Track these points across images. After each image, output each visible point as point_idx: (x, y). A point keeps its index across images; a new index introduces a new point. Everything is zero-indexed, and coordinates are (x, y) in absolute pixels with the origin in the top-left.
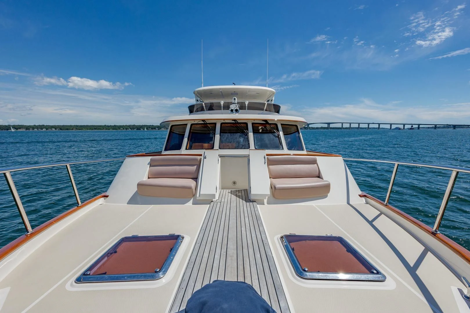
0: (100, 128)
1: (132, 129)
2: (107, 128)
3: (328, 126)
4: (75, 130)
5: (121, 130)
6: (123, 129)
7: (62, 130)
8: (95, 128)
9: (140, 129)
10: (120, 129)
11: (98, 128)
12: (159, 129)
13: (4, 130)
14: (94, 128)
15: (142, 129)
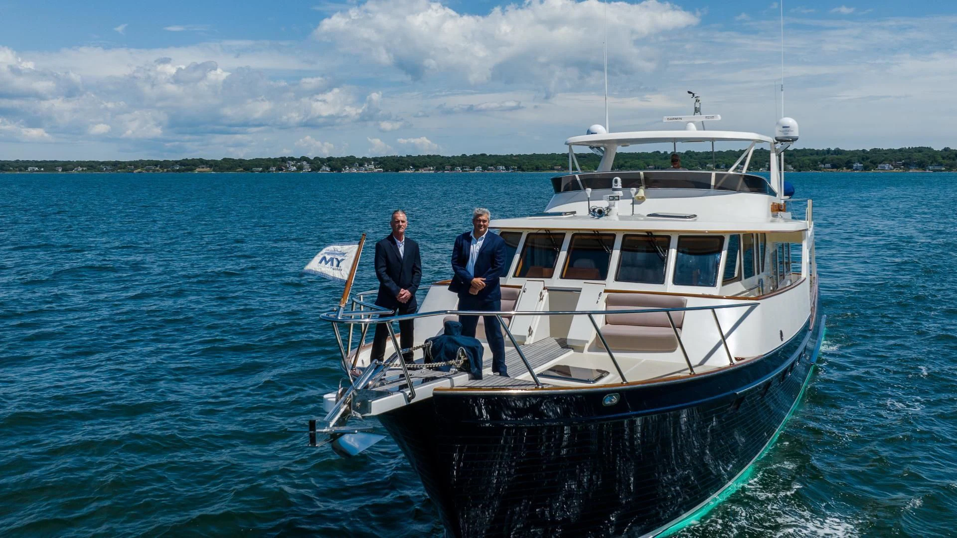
0: (636, 162)
2: (660, 162)
4: (558, 170)
7: (523, 170)
11: (628, 164)
12: (866, 168)
13: (392, 170)
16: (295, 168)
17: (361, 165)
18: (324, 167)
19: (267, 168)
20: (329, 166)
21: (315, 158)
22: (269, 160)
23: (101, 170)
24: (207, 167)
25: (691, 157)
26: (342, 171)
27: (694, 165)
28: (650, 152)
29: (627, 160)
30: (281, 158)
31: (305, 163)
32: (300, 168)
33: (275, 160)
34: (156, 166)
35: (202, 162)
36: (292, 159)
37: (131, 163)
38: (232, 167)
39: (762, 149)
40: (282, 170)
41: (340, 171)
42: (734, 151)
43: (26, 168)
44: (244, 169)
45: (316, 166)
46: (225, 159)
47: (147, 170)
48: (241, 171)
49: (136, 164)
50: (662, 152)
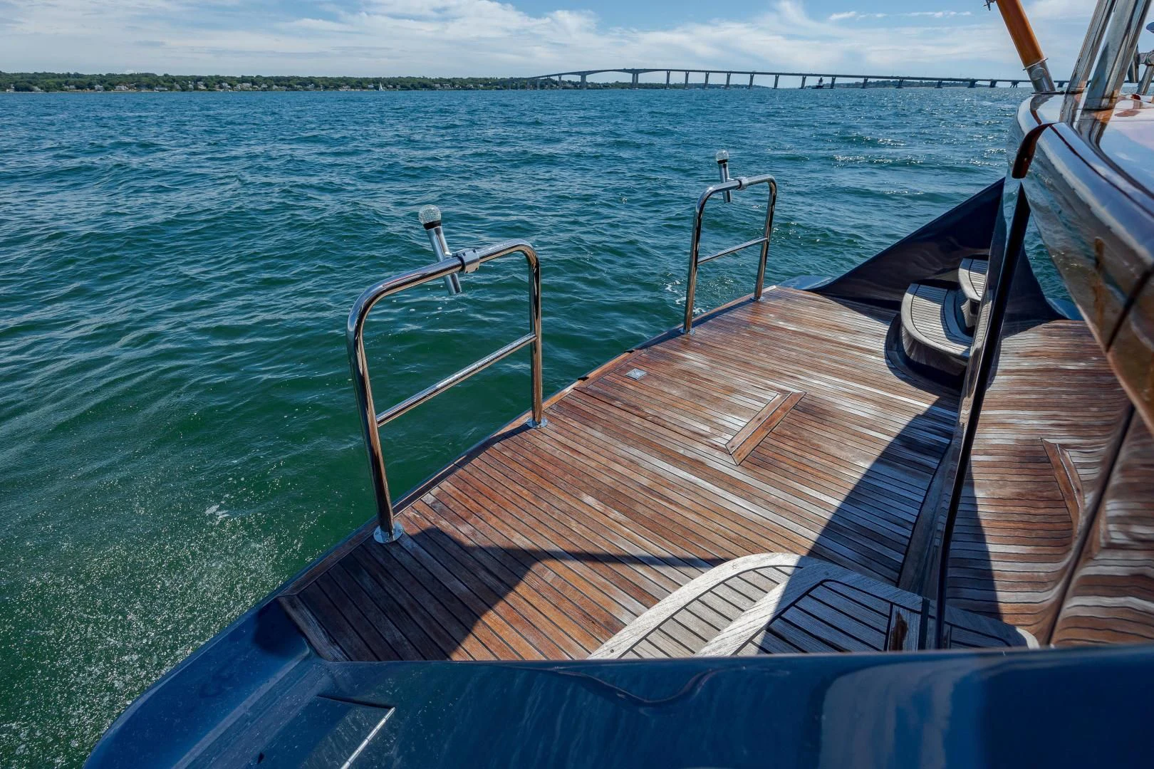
3: (633, 80)
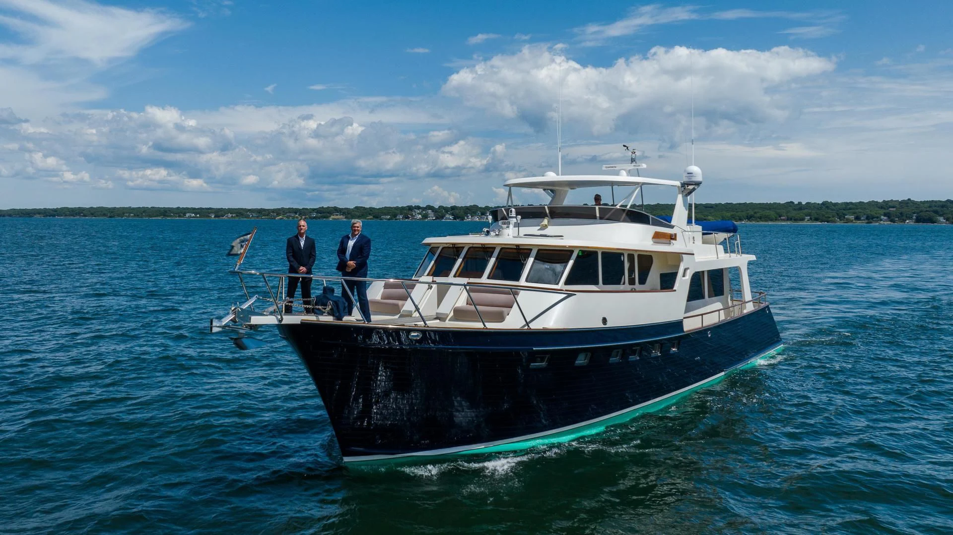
0: (767, 212)
1: (893, 221)
2: (793, 214)
5: (848, 221)
6: (857, 218)
8: (751, 212)
9: (932, 221)
10: (841, 217)
11: (758, 215)
14: (744, 214)
15: (941, 219)
16: (420, 216)
17: (483, 214)
18: (447, 216)
19: (395, 216)
20: (452, 214)
21: (439, 207)
22: (397, 208)
23: (248, 217)
24: (340, 215)
25: (827, 207)
26: (464, 219)
27: (831, 216)
28: (782, 202)
29: (756, 210)
30: (408, 206)
31: (430, 211)
32: (425, 216)
33: (403, 208)
34: (296, 213)
35: (336, 210)
36: (418, 208)
37: (274, 211)
38: (362, 215)
39: (909, 199)
40: (408, 218)
41: (463, 219)
42: (877, 202)
43: (185, 214)
44: (374, 217)
45: (440, 214)
46: (356, 208)
47: (288, 217)
48: (371, 219)
49: (278, 212)
50: (796, 203)
